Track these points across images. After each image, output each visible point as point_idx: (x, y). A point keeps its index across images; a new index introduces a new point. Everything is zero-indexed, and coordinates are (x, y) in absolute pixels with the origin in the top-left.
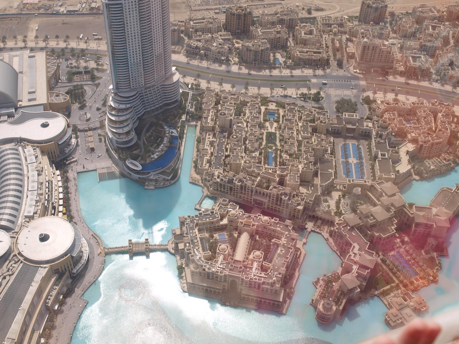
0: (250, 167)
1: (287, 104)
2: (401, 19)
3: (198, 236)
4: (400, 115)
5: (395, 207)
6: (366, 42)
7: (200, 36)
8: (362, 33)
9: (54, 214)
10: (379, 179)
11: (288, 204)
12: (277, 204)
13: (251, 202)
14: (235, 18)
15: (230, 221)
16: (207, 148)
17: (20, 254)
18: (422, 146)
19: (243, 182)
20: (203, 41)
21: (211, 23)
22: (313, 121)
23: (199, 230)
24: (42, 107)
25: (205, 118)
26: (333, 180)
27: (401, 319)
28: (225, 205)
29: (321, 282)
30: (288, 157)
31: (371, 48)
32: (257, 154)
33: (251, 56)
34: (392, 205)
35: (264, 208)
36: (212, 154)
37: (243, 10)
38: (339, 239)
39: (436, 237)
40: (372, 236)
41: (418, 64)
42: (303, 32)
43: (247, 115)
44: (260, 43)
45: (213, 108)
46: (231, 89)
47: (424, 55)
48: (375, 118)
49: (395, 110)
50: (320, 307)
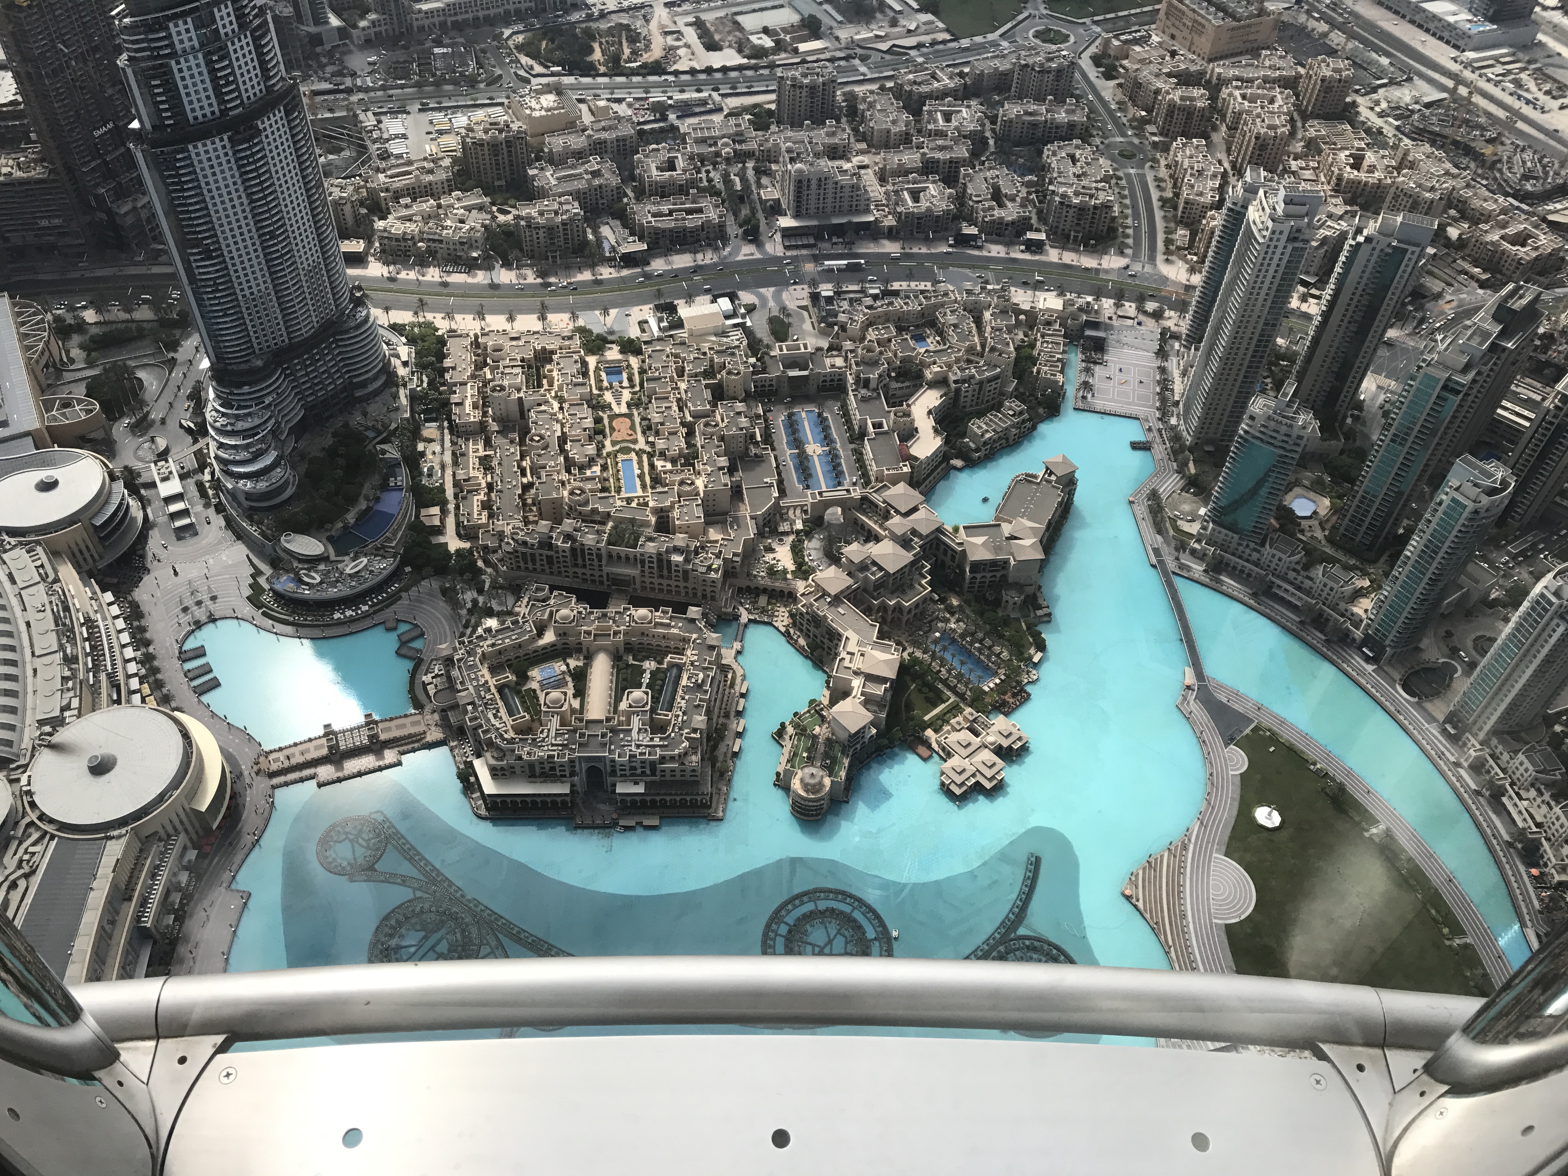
0: (587, 503)
1: (646, 343)
2: (871, 106)
3: (492, 682)
4: (900, 329)
5: (920, 536)
6: (800, 171)
7: (407, 206)
8: (789, 151)
9: (118, 702)
10: (877, 480)
11: (686, 572)
12: (661, 576)
13: (602, 583)
14: (486, 152)
15: (562, 634)
16: (476, 474)
17: (42, 817)
18: (958, 390)
19: (574, 540)
20: (419, 218)
21: (431, 172)
22: (709, 373)
23: (493, 670)
24: (29, 440)
25: (457, 404)
26: (778, 499)
27: (974, 775)
28: (544, 601)
29: (790, 730)
30: (669, 466)
31: (814, 183)
32: (597, 469)
33: (542, 240)
34: (914, 532)
35: (635, 590)
36: (490, 487)
37: (501, 131)
38: (812, 629)
39: (1019, 587)
40: (884, 608)
41: (924, 204)
42: (653, 166)
43: (556, 383)
44: (556, 207)
45: (473, 376)
46: (507, 327)
47: (934, 182)
48: (848, 345)
49: (888, 321)
50: (796, 785)
